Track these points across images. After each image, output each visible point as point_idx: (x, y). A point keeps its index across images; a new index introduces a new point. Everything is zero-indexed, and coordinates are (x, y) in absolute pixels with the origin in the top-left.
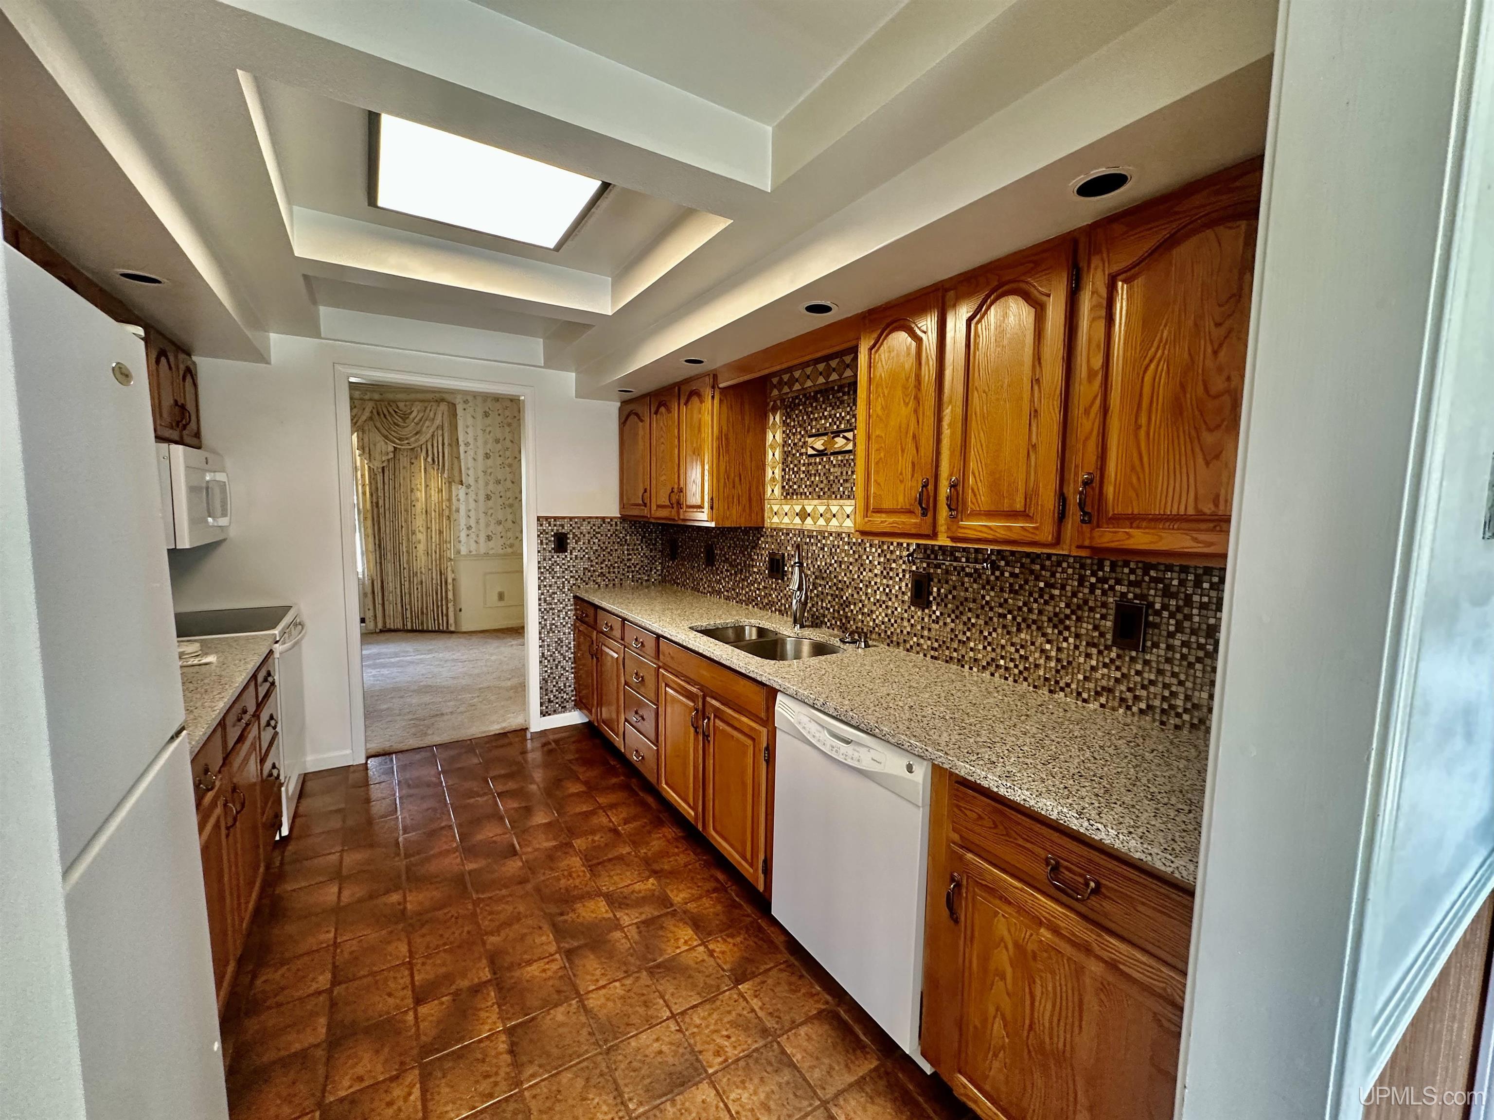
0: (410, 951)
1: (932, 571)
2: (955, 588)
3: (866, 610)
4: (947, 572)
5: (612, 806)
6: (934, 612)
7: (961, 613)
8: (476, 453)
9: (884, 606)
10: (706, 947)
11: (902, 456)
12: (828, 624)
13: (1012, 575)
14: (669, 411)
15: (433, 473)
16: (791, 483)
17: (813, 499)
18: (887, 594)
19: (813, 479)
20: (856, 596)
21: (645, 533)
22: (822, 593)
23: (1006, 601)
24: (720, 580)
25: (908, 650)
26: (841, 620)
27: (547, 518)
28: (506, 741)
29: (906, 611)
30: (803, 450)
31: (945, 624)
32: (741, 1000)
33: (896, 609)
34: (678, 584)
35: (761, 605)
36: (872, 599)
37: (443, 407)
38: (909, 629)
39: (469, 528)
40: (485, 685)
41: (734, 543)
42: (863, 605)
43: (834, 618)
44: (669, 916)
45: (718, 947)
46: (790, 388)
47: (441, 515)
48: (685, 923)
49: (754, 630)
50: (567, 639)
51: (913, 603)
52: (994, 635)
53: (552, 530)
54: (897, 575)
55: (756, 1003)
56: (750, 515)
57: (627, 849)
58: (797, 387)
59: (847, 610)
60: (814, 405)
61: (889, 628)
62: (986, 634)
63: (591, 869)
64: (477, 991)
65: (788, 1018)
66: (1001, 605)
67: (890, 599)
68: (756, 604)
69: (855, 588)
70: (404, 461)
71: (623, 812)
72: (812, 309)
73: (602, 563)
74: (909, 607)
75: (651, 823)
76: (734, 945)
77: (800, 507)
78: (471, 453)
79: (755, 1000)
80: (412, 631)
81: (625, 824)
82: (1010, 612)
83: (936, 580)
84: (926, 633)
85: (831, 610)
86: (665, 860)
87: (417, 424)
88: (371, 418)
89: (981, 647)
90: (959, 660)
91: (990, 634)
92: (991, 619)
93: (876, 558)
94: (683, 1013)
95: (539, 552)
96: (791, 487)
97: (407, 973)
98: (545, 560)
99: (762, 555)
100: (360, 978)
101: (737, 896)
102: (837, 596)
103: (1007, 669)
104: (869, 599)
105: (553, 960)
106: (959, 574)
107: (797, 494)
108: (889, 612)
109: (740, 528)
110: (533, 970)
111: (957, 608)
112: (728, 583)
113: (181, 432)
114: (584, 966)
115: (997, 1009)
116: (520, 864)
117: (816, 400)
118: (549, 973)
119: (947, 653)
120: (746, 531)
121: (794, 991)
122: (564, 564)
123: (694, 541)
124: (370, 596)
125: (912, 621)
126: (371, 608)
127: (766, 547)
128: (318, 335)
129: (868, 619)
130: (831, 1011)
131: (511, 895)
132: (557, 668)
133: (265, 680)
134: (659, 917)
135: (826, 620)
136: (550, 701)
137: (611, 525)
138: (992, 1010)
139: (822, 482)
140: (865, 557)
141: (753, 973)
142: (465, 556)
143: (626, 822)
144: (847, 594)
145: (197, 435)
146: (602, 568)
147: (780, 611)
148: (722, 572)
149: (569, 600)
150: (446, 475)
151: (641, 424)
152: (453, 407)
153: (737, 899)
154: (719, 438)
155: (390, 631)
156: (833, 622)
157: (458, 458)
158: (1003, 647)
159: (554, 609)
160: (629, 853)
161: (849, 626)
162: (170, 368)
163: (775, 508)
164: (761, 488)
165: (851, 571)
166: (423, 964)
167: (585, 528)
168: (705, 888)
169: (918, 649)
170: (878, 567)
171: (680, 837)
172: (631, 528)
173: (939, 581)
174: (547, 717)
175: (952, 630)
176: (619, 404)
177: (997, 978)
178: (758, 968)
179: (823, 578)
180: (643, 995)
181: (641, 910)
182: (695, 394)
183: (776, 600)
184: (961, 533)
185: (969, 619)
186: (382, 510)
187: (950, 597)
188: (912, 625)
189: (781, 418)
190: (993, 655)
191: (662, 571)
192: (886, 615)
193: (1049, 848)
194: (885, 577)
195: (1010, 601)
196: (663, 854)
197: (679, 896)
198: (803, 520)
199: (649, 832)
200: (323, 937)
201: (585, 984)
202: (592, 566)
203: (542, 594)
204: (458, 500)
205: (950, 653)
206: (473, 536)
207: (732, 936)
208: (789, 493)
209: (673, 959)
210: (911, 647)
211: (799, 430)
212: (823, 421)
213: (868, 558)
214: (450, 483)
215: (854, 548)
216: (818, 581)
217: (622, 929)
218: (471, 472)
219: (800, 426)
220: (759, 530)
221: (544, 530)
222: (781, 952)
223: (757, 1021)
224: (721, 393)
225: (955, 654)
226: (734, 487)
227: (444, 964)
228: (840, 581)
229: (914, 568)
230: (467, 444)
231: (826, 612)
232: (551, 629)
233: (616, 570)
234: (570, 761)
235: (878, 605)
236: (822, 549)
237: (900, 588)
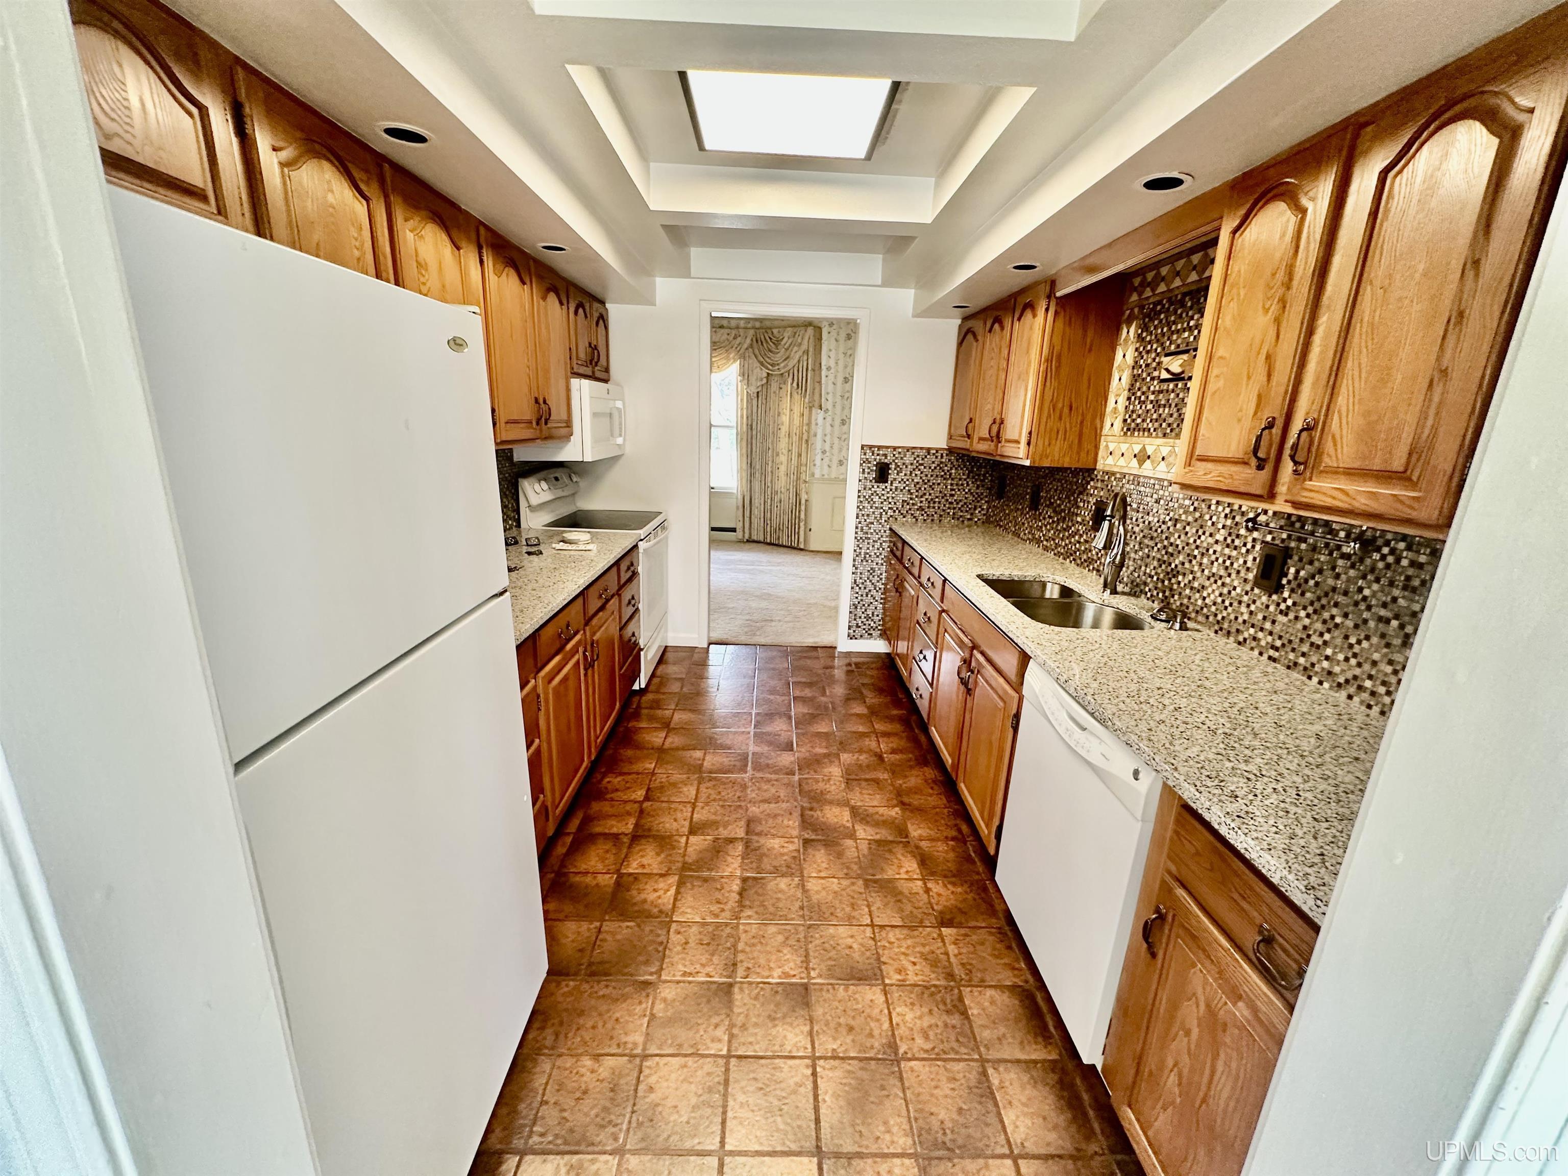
0: (696, 796)
1: (1293, 544)
2: (1320, 571)
3: (1196, 585)
4: (1314, 549)
5: (886, 734)
6: (1285, 600)
7: (1323, 607)
8: (836, 377)
9: (1219, 583)
10: (925, 884)
11: (1247, 385)
12: (1149, 595)
13: (1413, 564)
14: (1002, 328)
15: (797, 397)
16: (1134, 416)
17: (1157, 437)
18: (1227, 568)
19: (1161, 410)
20: (1187, 565)
21: (972, 467)
22: (1148, 556)
23: (1395, 600)
24: (1041, 527)
25: (1240, 643)
26: (1164, 592)
27: (871, 447)
28: (814, 654)
29: (1247, 593)
30: (1156, 374)
31: (1296, 618)
32: (939, 940)
33: (1235, 588)
34: (1001, 526)
35: (1079, 561)
36: (1206, 572)
37: (810, 330)
38: (1246, 617)
39: (824, 452)
40: (812, 601)
41: (1062, 485)
42: (1194, 578)
43: (1156, 588)
44: (901, 845)
45: (936, 887)
46: (1153, 290)
47: (801, 439)
48: (914, 856)
49: (1057, 588)
50: (879, 569)
51: (1257, 583)
52: (1365, 644)
53: (875, 460)
54: (1245, 545)
55: (952, 949)
56: (1078, 453)
57: (886, 776)
58: (1162, 288)
59: (1173, 580)
60: (1179, 312)
61: (1221, 611)
62: (1353, 640)
63: (848, 782)
64: (731, 842)
65: (979, 975)
66: (1384, 605)
67: (1229, 575)
68: (1074, 560)
69: (1188, 555)
70: (774, 386)
71: (895, 743)
72: (1154, 185)
73: (922, 497)
74: (1252, 589)
75: (916, 760)
76: (953, 892)
77: (1140, 447)
78: (831, 377)
79: (953, 946)
80: (771, 544)
81: (891, 753)
82: (1397, 617)
83: (1296, 558)
84: (1268, 626)
85: (1155, 578)
86: (917, 797)
87: (787, 349)
88: (751, 346)
89: (1341, 657)
90: (1305, 669)
91: (1359, 642)
92: (1365, 621)
93: (1222, 520)
94: (882, 927)
95: (860, 481)
96: (1133, 420)
97: (690, 809)
98: (865, 489)
99: (1089, 502)
100: (663, 802)
101: (974, 852)
102: (1164, 562)
103: (1373, 694)
104: (1203, 571)
105: (792, 842)
106: (1331, 554)
107: (1139, 430)
108: (1225, 591)
109: (1070, 468)
110: (775, 843)
111: (1319, 599)
112: (1049, 531)
113: (593, 368)
114: (814, 856)
115: (1175, 1065)
116: (793, 759)
117: (1182, 304)
118: (785, 850)
119: (1292, 656)
120: (1076, 472)
121: (997, 957)
122: (883, 495)
123: (1022, 479)
124: (741, 510)
125: (1253, 608)
126: (741, 519)
127: (1095, 492)
128: (688, 276)
129: (1198, 595)
130: (1027, 990)
131: (776, 780)
132: (867, 596)
133: (628, 569)
134: (892, 842)
135: (1147, 589)
136: (858, 626)
137: (937, 457)
138: (1170, 1062)
139: (1171, 415)
140: (1207, 517)
141: (961, 923)
142: (818, 479)
143: (894, 751)
144: (1177, 562)
145: (607, 370)
146: (921, 502)
147: (1098, 571)
148: (1044, 518)
149: (885, 532)
150: (807, 400)
151: (975, 344)
152: (818, 329)
153: (973, 855)
154: (1049, 360)
155: (754, 541)
156: (1155, 593)
157: (820, 382)
158: (1374, 663)
159: (869, 539)
160: (886, 780)
161: (1172, 601)
162: (586, 317)
163: (1112, 447)
164: (1098, 421)
165: (1186, 533)
166: (703, 808)
167: (908, 459)
168: (945, 834)
169: (1254, 644)
170: (1222, 531)
171: (939, 781)
172: (957, 460)
173: (1301, 560)
174: (854, 641)
175: (1305, 628)
176: (959, 321)
177: (1181, 1032)
178: (967, 921)
179: (1152, 538)
180: (853, 898)
181: (878, 831)
182: (1030, 306)
183: (1095, 558)
184: (1305, 497)
185: (1333, 617)
186: (754, 433)
187: (1312, 583)
188: (1251, 613)
189: (1136, 331)
190: (1357, 672)
191: (988, 511)
192: (1221, 595)
193: (1267, 917)
194: (1228, 546)
195: (1401, 602)
196: (916, 791)
197: (916, 831)
198: (1141, 463)
199: (911, 767)
200: (648, 766)
201: (810, 870)
202: (911, 499)
203: (860, 523)
204: (817, 424)
205: (1297, 657)
206: (826, 460)
207: (954, 884)
208: (1131, 428)
209: (890, 881)
210: (1245, 640)
211: (1155, 346)
212: (1186, 334)
213: (1211, 518)
214: (810, 408)
215: (1196, 504)
216: (1146, 541)
217: (856, 839)
218: (830, 397)
219: (1158, 341)
220: (1089, 472)
221: (867, 459)
222: (998, 918)
223: (947, 964)
224: (1057, 304)
225: (1302, 660)
226: (1060, 418)
227: (715, 814)
228: (1171, 544)
229: (1269, 538)
230: (829, 369)
231: (1149, 579)
232: (865, 557)
233: (936, 505)
234: (863, 685)
235: (1212, 580)
236: (1157, 502)
237: (1245, 562)
